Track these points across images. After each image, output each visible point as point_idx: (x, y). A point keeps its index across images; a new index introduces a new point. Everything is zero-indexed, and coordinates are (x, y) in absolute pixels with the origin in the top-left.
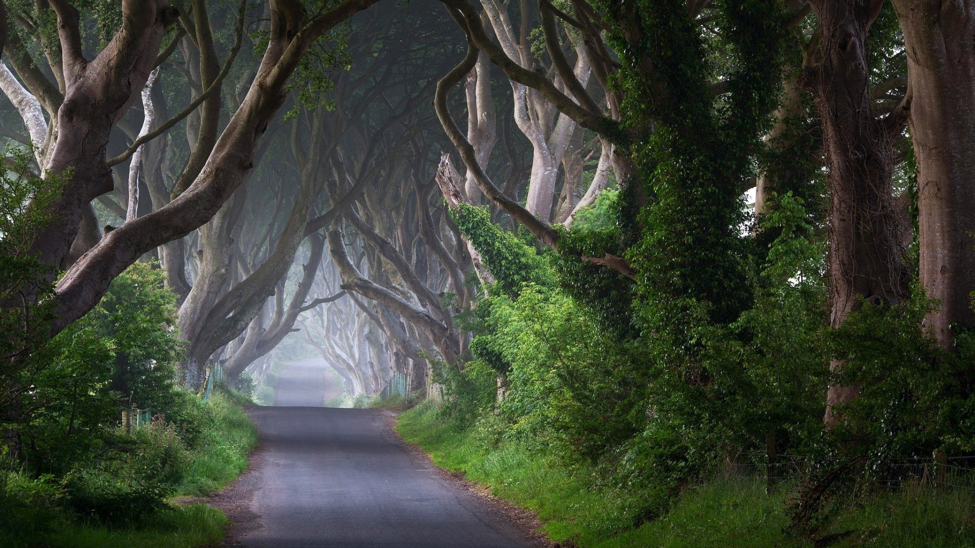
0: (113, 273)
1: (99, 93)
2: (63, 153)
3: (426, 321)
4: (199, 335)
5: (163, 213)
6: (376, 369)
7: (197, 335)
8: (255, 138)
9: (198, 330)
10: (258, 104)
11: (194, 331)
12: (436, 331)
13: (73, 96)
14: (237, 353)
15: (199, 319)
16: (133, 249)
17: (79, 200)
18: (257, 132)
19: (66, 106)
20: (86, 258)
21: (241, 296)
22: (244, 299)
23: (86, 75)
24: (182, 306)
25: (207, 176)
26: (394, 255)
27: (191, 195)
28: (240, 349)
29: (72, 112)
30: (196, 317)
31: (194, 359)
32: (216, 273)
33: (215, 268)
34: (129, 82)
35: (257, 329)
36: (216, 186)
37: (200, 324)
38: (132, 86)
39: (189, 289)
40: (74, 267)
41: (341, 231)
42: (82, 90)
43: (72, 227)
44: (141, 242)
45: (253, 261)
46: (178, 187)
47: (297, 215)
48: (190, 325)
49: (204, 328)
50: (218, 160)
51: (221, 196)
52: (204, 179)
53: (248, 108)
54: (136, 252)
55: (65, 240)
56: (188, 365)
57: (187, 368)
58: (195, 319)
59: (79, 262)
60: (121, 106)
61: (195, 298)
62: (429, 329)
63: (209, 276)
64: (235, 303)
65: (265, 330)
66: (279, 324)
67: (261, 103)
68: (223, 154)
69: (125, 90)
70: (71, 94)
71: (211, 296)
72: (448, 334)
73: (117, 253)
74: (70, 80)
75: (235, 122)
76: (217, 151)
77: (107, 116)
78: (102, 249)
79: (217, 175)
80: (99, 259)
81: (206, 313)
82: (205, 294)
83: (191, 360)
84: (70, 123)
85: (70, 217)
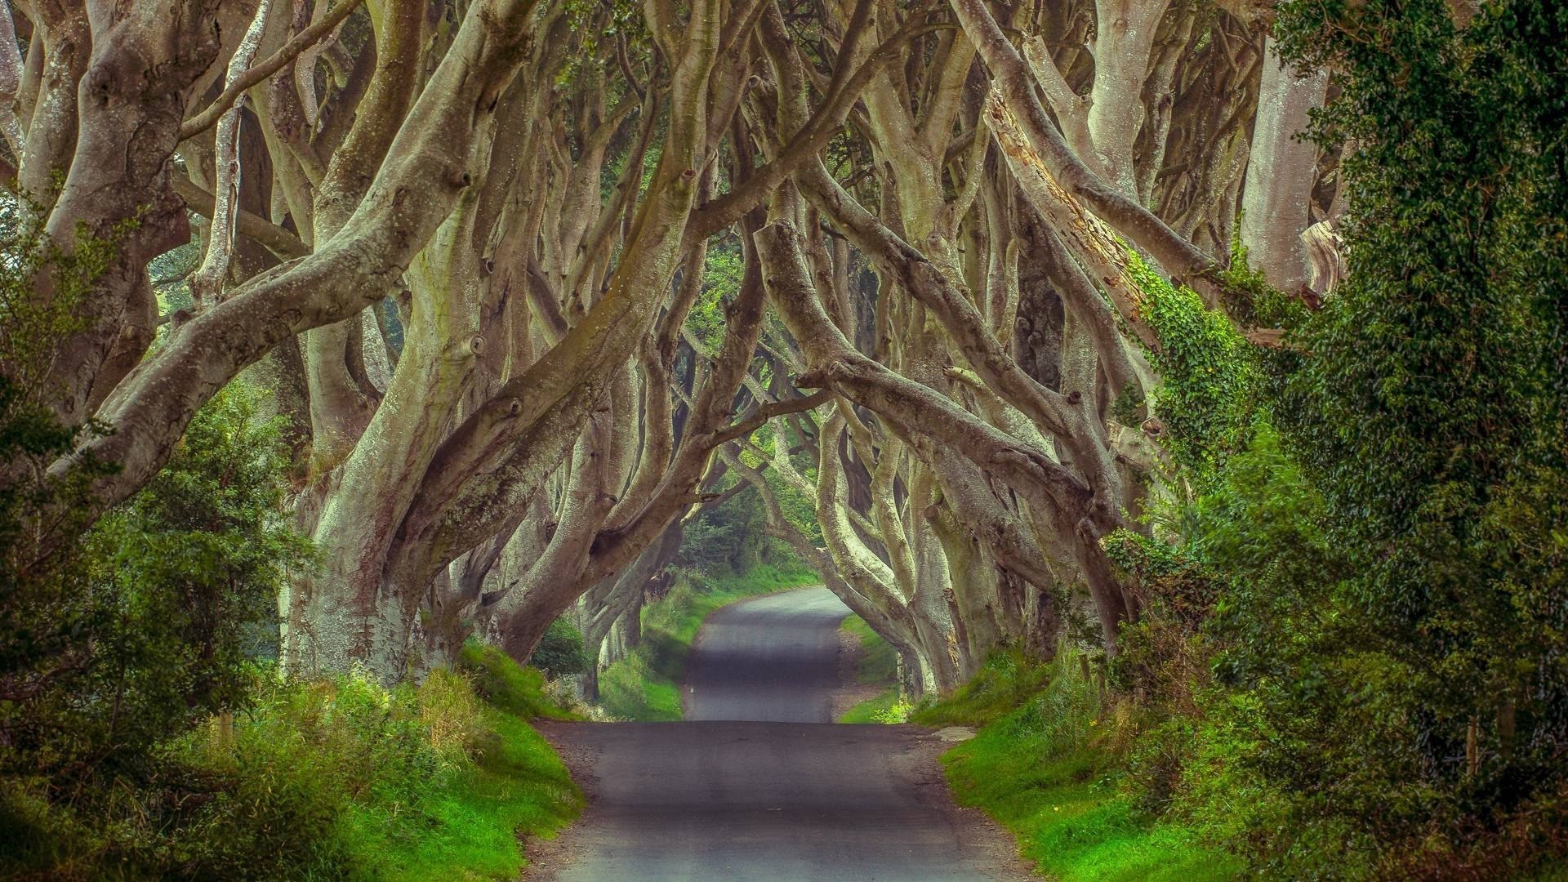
0: (191, 406)
1: (159, 52)
2: (89, 171)
3: (1031, 473)
4: (405, 521)
5: (290, 284)
6: (962, 612)
7: (398, 522)
8: (475, 124)
9: (401, 510)
10: (479, 54)
11: (391, 511)
12: (1061, 498)
13: (110, 52)
14: (534, 570)
15: (404, 478)
16: (230, 357)
17: (123, 265)
18: (478, 110)
19: (94, 76)
20: (136, 379)
21: (514, 414)
22: (523, 423)
23: (133, 13)
24: (359, 445)
25: (379, 204)
26: (937, 292)
27: (346, 246)
28: (542, 558)
29: (105, 87)
30: (395, 473)
31: (392, 587)
32: (448, 355)
33: (444, 341)
34: (217, 25)
35: (591, 497)
36: (396, 225)
37: (408, 492)
38: (223, 32)
39: (376, 396)
40: (113, 397)
41: (793, 226)
42: (125, 43)
43: (109, 319)
44: (246, 345)
45: (576, 294)
46: (332, 179)
47: (663, 194)
48: (380, 495)
49: (418, 501)
50: (400, 173)
51: (407, 246)
52: (373, 211)
53: (460, 63)
54: (236, 364)
55: (97, 345)
56: (378, 603)
57: (373, 611)
58: (393, 480)
59: (124, 385)
60: (203, 73)
61: (392, 421)
62: (1042, 493)
63: (428, 362)
64: (501, 434)
65: (614, 500)
66: (657, 480)
67: (486, 51)
68: (411, 157)
69: (211, 42)
70: (104, 51)
71: (434, 415)
72: (1094, 508)
73: (198, 367)
74: (99, 20)
75: (434, 93)
76: (398, 153)
77: (176, 96)
78: (171, 359)
79: (398, 203)
80: (164, 379)
81: (423, 462)
82: (417, 413)
83: (385, 589)
84: (103, 109)
85: (105, 298)
